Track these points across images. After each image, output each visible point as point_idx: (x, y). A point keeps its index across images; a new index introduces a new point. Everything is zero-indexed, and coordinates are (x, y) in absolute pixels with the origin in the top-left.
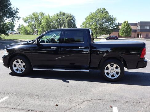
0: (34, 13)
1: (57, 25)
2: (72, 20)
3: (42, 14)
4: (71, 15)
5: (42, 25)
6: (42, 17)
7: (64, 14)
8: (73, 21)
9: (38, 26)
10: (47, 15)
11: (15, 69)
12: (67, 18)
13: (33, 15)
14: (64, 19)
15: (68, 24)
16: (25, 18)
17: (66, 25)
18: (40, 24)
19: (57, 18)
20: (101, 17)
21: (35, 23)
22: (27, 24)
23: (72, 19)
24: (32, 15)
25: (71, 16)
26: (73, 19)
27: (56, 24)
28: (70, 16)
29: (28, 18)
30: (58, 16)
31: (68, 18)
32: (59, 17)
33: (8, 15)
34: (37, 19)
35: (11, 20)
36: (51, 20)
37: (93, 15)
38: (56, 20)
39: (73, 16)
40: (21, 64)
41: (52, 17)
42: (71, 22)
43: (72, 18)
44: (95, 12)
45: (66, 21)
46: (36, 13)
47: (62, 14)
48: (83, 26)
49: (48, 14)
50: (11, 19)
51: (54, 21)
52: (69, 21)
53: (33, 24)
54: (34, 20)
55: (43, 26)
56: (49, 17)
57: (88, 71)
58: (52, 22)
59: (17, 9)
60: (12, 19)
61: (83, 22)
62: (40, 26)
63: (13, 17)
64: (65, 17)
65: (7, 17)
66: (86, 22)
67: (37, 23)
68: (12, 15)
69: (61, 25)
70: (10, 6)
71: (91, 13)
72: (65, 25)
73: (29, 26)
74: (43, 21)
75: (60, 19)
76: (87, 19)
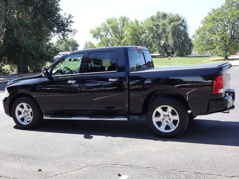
0: (109, 20)
1: (152, 38)
2: (180, 27)
3: (124, 20)
4: (178, 16)
5: (124, 40)
6: (125, 26)
7: (165, 16)
8: (182, 28)
9: (118, 43)
10: (133, 21)
11: (19, 117)
12: (170, 24)
13: (109, 23)
14: (165, 25)
15: (173, 34)
16: (95, 29)
17: (170, 36)
18: (122, 38)
19: (151, 25)
20: (233, 16)
21: (113, 38)
22: (99, 40)
23: (181, 25)
24: (107, 24)
25: (179, 19)
26: (184, 24)
27: (150, 35)
28: (176, 18)
29: (99, 29)
30: (153, 20)
31: (172, 24)
32: (156, 23)
33: (55, 29)
34: (115, 29)
35: (61, 37)
36: (142, 29)
37: (216, 12)
38: (151, 29)
39: (182, 18)
40: (27, 110)
41: (142, 23)
42: (179, 29)
43: (181, 21)
44: (221, 7)
45: (169, 28)
46: (114, 18)
47: (160, 15)
48: (198, 36)
49: (136, 19)
50: (61, 34)
51: (146, 31)
52: (175, 28)
53: (109, 40)
54: (110, 31)
55: (126, 41)
56: (138, 25)
57: (126, 119)
58: (143, 33)
59: (70, 16)
60: (63, 35)
61: (198, 29)
62: (122, 41)
63: (65, 30)
64: (166, 21)
65: (54, 32)
66: (204, 29)
67: (116, 36)
68: (63, 27)
69: (159, 37)
70: (59, 12)
71: (214, 10)
72: (166, 37)
73: (101, 44)
74: (127, 32)
75: (157, 26)
76: (206, 21)
